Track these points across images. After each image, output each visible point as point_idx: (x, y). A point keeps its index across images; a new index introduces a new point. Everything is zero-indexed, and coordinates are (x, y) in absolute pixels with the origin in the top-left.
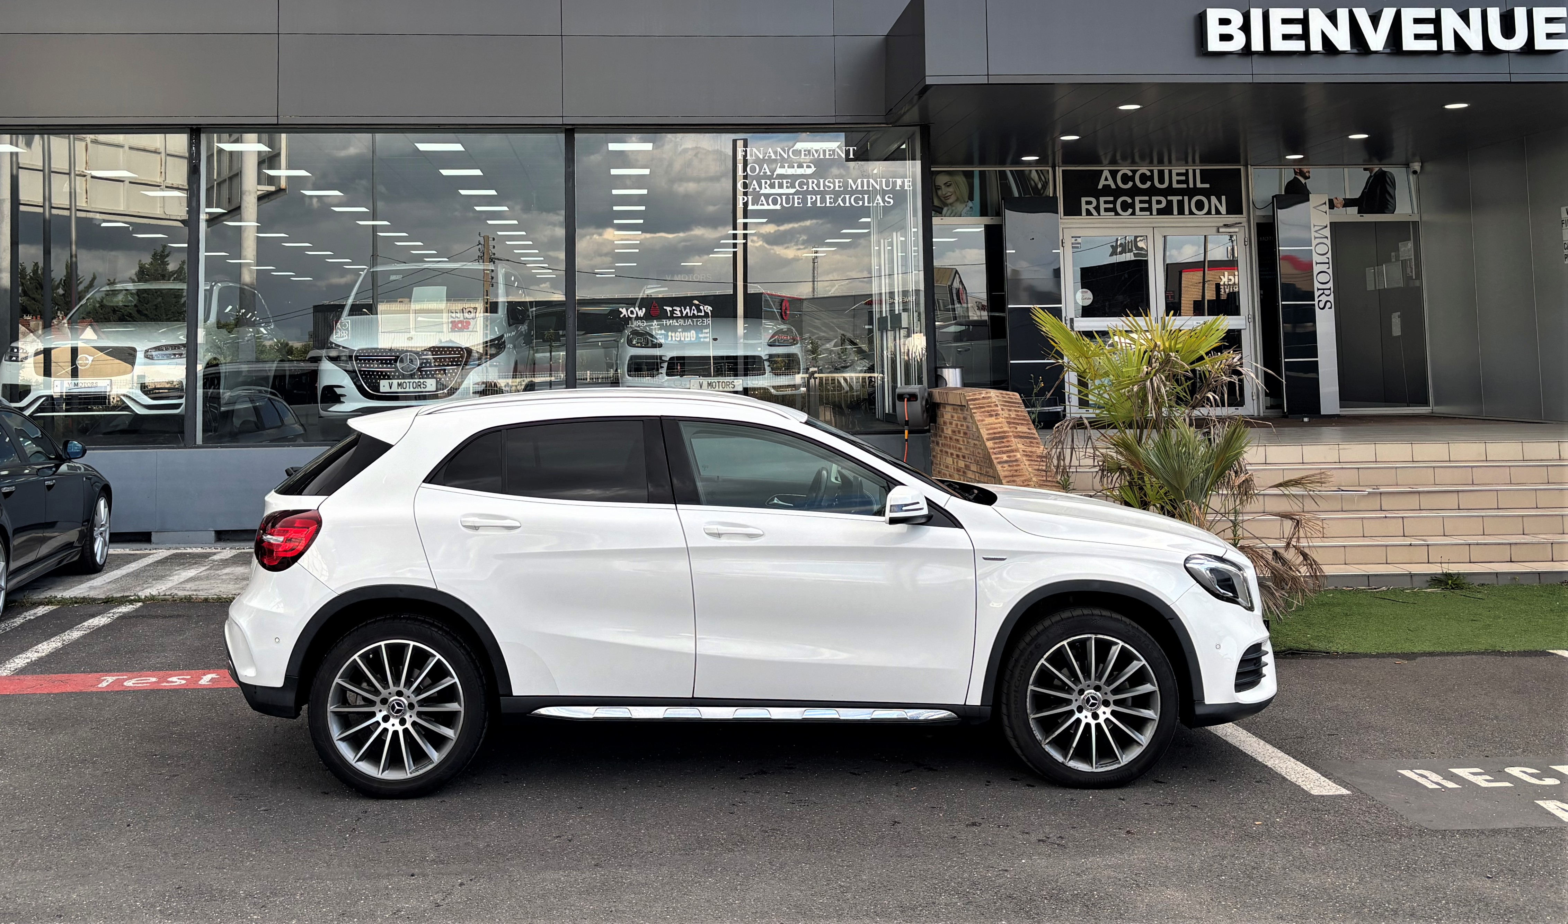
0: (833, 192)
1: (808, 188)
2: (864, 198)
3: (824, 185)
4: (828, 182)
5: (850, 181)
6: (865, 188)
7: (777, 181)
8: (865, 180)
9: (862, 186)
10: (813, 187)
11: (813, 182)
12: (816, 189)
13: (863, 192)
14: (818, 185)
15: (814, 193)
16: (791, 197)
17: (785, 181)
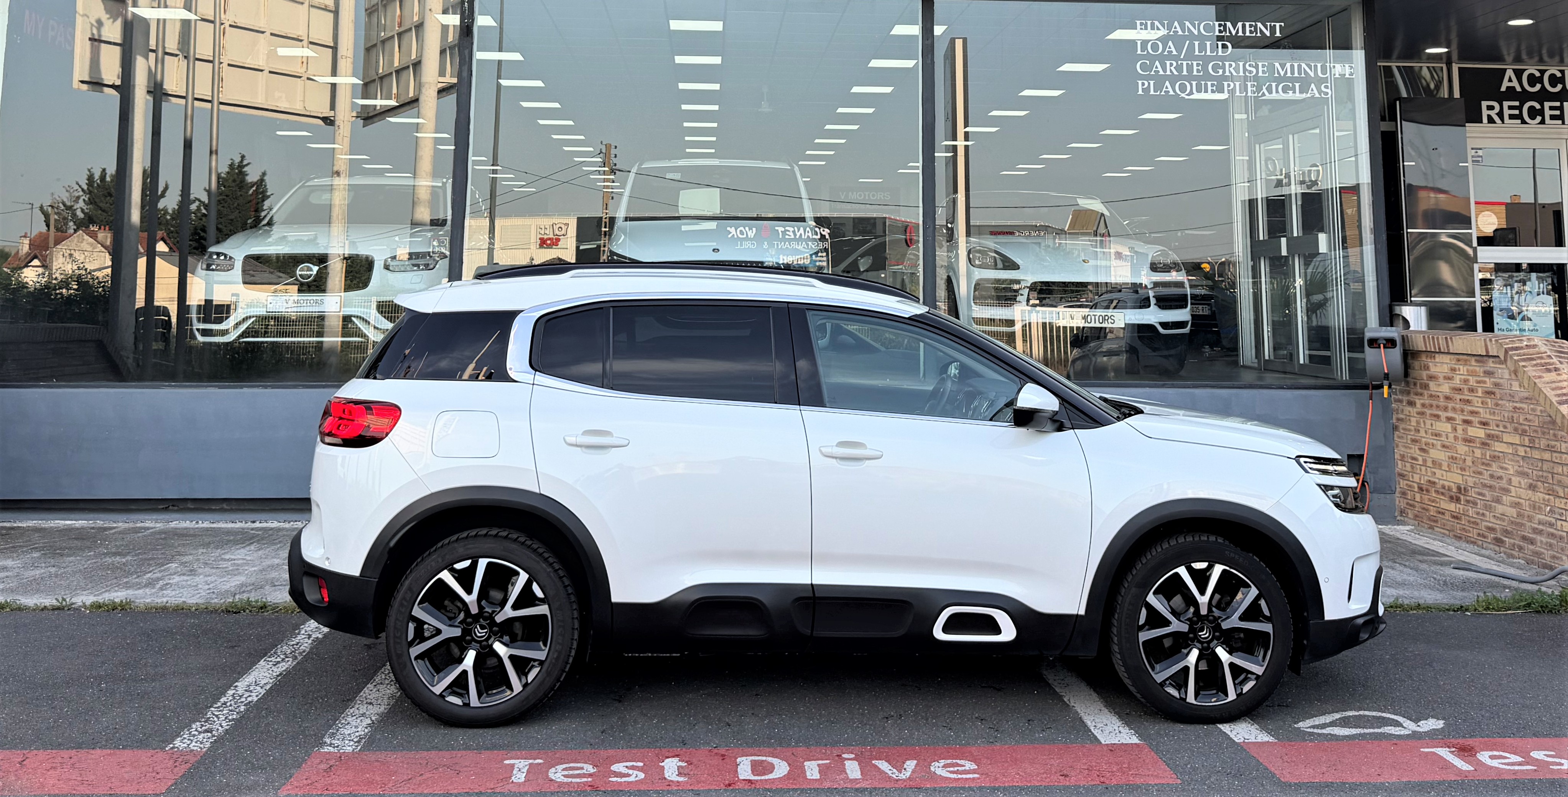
0: (1256, 78)
1: (1224, 72)
2: (1294, 86)
3: (1245, 70)
4: (1250, 65)
5: (1277, 65)
6: (1296, 75)
7: (1185, 63)
8: (1296, 65)
9: (1293, 73)
10: (1230, 72)
11: (1230, 66)
12: (1234, 74)
13: (1293, 80)
14: (1237, 69)
15: (1232, 78)
16: (1203, 83)
17: (1195, 63)
